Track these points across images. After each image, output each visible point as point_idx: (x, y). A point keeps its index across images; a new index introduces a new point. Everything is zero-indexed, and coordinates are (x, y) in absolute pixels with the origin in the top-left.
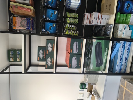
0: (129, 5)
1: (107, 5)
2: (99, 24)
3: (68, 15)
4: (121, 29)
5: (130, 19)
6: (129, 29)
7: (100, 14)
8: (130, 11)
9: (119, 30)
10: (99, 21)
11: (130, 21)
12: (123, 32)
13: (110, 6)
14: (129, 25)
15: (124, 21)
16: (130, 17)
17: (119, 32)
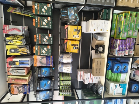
0: (119, 67)
1: (97, 69)
2: (91, 83)
3: (62, 78)
4: (112, 88)
5: (120, 78)
6: (120, 88)
7: (91, 74)
8: (120, 72)
9: (110, 88)
10: (91, 80)
11: (121, 79)
12: (114, 90)
13: (100, 70)
14: (119, 84)
15: (115, 78)
16: (121, 76)
17: (110, 90)
